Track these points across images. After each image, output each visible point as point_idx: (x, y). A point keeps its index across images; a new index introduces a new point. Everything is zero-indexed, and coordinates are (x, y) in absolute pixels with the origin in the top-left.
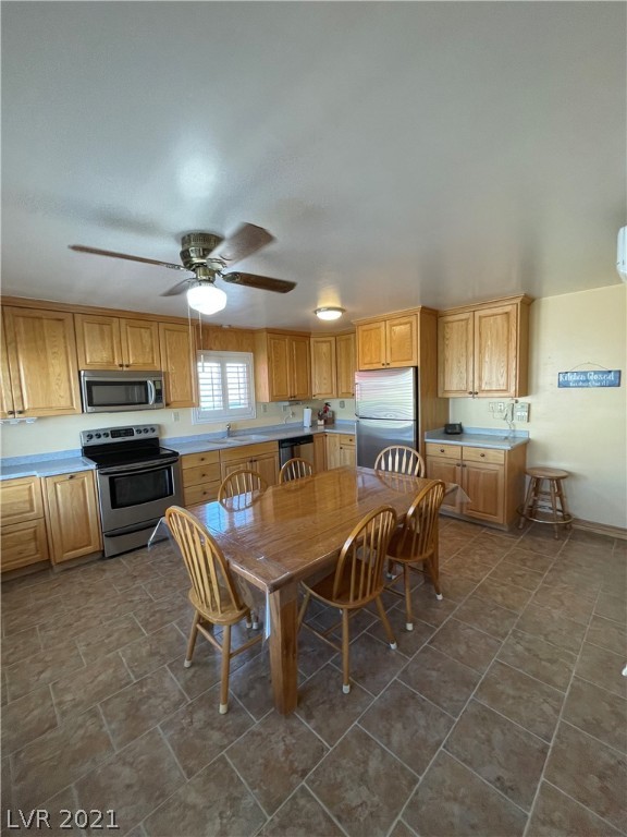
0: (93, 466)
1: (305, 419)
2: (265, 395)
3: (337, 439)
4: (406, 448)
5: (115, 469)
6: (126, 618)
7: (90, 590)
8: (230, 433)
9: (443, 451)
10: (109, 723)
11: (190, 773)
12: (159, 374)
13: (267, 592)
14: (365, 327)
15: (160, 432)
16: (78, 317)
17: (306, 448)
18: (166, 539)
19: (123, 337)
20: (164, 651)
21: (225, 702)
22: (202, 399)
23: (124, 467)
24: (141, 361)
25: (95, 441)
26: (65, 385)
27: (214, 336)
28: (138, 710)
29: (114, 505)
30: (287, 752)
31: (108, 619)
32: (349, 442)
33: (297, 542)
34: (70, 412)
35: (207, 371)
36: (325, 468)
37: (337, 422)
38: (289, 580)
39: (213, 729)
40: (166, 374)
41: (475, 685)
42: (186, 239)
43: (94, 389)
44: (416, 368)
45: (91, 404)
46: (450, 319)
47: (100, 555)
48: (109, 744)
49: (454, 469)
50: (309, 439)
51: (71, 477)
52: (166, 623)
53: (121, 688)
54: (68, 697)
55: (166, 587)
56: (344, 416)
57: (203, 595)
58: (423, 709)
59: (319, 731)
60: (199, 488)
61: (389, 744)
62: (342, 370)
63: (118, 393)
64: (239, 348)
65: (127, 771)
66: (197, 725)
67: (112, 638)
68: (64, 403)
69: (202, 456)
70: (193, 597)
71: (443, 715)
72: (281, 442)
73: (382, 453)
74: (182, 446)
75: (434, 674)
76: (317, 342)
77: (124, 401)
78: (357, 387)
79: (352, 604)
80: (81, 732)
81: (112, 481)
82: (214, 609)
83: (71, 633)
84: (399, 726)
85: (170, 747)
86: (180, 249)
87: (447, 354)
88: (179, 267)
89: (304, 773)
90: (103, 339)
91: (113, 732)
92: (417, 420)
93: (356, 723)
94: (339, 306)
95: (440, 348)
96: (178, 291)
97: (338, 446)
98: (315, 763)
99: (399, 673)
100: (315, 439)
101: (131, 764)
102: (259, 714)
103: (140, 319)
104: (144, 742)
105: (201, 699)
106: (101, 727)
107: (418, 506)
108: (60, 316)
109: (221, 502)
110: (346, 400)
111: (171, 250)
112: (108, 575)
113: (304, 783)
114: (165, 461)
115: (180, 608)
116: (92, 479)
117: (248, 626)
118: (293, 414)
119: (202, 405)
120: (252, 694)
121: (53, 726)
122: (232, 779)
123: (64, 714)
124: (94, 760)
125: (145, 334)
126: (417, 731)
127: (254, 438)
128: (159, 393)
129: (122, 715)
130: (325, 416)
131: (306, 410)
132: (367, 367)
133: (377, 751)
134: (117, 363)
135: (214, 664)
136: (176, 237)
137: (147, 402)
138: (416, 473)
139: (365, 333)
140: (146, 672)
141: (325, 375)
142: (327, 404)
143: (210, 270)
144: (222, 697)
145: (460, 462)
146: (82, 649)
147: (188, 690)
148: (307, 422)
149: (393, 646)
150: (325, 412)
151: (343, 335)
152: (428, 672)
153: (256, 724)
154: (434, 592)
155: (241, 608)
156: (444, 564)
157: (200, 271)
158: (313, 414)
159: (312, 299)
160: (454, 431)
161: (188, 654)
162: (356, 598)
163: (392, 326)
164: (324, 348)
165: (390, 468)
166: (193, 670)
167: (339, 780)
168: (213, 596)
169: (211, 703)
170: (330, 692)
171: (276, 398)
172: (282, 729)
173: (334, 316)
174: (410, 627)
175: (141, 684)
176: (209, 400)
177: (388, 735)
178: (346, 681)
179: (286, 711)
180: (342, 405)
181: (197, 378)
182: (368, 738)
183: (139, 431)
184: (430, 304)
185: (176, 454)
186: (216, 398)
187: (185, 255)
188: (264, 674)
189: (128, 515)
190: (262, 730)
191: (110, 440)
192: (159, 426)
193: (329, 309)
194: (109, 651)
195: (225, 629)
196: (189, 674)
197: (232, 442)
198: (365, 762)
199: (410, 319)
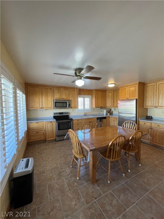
0: (55, 120)
1: (104, 113)
2: (94, 106)
3: (113, 119)
4: (132, 122)
5: (59, 121)
6: (59, 154)
7: (53, 147)
8: (85, 115)
9: (145, 124)
10: (55, 175)
11: (70, 190)
12: (69, 100)
13: (89, 151)
14: (122, 88)
15: (69, 114)
16: (54, 88)
17: (104, 120)
18: (69, 139)
19: (63, 92)
20: (66, 163)
21: (79, 177)
22: (79, 107)
23: (61, 121)
24: (66, 97)
25: (56, 115)
26: (51, 103)
27: (82, 92)
28: (60, 174)
29: (59, 129)
30: (92, 192)
31: (56, 154)
32: (116, 120)
33: (98, 141)
34: (52, 108)
35: (80, 100)
36: (109, 125)
37: (113, 114)
38: (95, 149)
39: (76, 182)
40: (71, 100)
41: (148, 191)
42: (76, 70)
43: (56, 103)
44: (137, 99)
45: (56, 107)
46: (148, 85)
47: (55, 140)
48: (54, 179)
49: (148, 129)
50: (105, 118)
51: (51, 122)
52: (68, 157)
53: (57, 168)
54: (47, 168)
55: (68, 149)
56: (115, 112)
57: (75, 151)
58: (130, 193)
59: (101, 190)
60: (77, 128)
61: (119, 198)
62: (115, 100)
63: (61, 105)
64: (88, 94)
65: (57, 186)
66: (72, 180)
67: (56, 158)
68: (50, 106)
69: (78, 120)
70: (73, 151)
71: (137, 196)
72: (98, 118)
73: (125, 123)
74: (74, 117)
75: (135, 185)
76: (108, 93)
77: (62, 106)
78: (119, 105)
79: (111, 160)
80: (49, 175)
81: (58, 124)
82: (78, 154)
83: (49, 155)
84: (123, 195)
85: (66, 183)
86: (75, 72)
87: (147, 95)
88: (74, 76)
89: (96, 198)
90: (59, 93)
91: (55, 177)
92: (136, 114)
93: (111, 191)
94: (114, 83)
95: (145, 94)
96: (74, 82)
97: (113, 120)
98: (99, 197)
99: (124, 182)
100: (107, 118)
101: (58, 184)
102: (86, 182)
103: (66, 88)
104: (61, 181)
105: (74, 175)
106: (53, 175)
107: (133, 137)
108: (51, 88)
109: (81, 131)
110: (116, 108)
111: (73, 72)
112: (56, 145)
113: (95, 200)
114: (70, 120)
115: (71, 155)
116: (55, 124)
117: (86, 161)
118: (101, 111)
119: (79, 108)
120: (85, 177)
121: (44, 173)
122: (79, 194)
123: (46, 171)
124: (51, 181)
125: (67, 91)
126: (128, 198)
127: (91, 117)
128: (69, 105)
129: (57, 174)
130: (110, 112)
131: (105, 110)
132: (122, 99)
133: (116, 199)
134: (61, 98)
135: (77, 168)
136: (74, 70)
137: (67, 107)
138: (135, 128)
139: (122, 90)
140: (62, 167)
141: (110, 101)
142: (111, 109)
143: (81, 76)
144: (78, 175)
145: (150, 127)
146: (51, 159)
147: (71, 172)
148: (105, 113)
149: (124, 175)
150: (110, 111)
151: (115, 90)
152: (133, 184)
153: (85, 184)
154: (138, 163)
155: (83, 155)
156: (142, 156)
157: (79, 77)
158: (106, 111)
159: (106, 82)
160: (150, 118)
161: (71, 164)
162: (113, 159)
163: (129, 88)
164: (110, 94)
165: (127, 127)
166: (72, 168)
167: (104, 203)
168: (77, 152)
169: (76, 176)
170: (104, 182)
171: (97, 107)
172: (91, 186)
173: (113, 86)
174: (129, 171)
175: (61, 169)
176: (80, 107)
177: (119, 196)
178: (109, 180)
179: (93, 183)
180: (115, 109)
181: (78, 102)
182: (113, 195)
183: (65, 113)
184: (142, 81)
185: (72, 119)
186: (82, 107)
187: (76, 73)
188: (88, 173)
189: (61, 132)
190: (87, 186)
191: (59, 115)
192: (69, 113)
193: (111, 84)
194: (56, 161)
195: (80, 159)
196: (71, 169)
197: (85, 117)
198: (112, 201)
199: (135, 86)
